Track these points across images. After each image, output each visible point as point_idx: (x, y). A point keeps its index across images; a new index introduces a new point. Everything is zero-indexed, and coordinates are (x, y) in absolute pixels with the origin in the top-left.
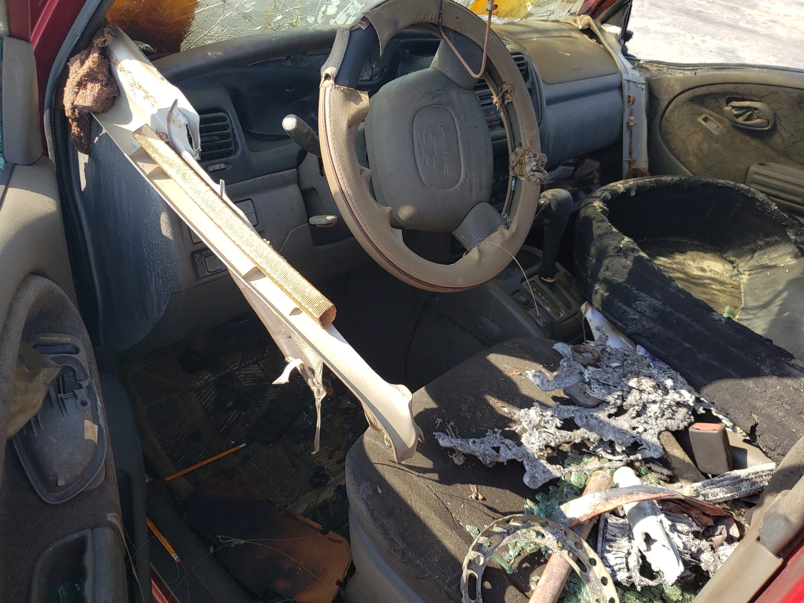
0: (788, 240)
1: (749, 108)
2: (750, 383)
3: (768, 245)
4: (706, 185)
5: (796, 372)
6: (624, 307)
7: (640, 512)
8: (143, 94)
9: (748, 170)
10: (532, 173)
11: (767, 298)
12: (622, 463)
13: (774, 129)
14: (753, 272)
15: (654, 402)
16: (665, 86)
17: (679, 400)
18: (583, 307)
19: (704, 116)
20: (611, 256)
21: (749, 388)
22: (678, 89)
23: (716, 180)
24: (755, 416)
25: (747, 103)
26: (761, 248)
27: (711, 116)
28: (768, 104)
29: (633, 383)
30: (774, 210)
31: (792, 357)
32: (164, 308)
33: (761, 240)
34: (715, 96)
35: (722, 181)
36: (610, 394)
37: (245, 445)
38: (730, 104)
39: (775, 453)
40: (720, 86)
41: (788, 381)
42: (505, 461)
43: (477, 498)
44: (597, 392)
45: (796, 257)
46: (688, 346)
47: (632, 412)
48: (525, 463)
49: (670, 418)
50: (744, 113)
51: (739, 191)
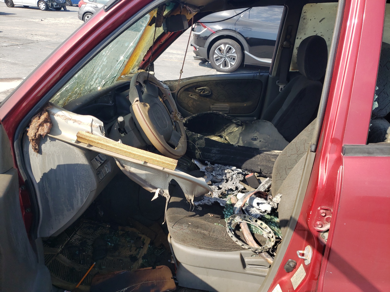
0: (233, 123)
1: (203, 89)
2: (253, 159)
3: (227, 127)
4: (205, 114)
5: (262, 152)
6: (209, 154)
7: (252, 199)
8: (73, 121)
9: (210, 107)
10: (180, 119)
11: (237, 140)
12: (237, 193)
13: (212, 94)
14: (228, 136)
15: (234, 174)
16: (174, 87)
17: (238, 172)
18: (193, 161)
19: (190, 95)
20: (197, 141)
21: (254, 160)
22: (179, 88)
23: (207, 112)
24: (259, 167)
25: (202, 88)
26: (226, 129)
27: (193, 94)
28: (208, 87)
29: (226, 171)
30: (226, 116)
31: (259, 149)
32: (85, 200)
33: (224, 126)
34: (192, 87)
35: (209, 112)
36: (223, 176)
37: (95, 263)
38: (197, 89)
39: (268, 174)
40: (192, 84)
41: (262, 154)
42: (213, 202)
43: (212, 216)
44: (220, 177)
45: (237, 127)
46: (233, 157)
47: (230, 179)
48: (218, 201)
49: (239, 178)
50: (202, 91)
51: (214, 113)
